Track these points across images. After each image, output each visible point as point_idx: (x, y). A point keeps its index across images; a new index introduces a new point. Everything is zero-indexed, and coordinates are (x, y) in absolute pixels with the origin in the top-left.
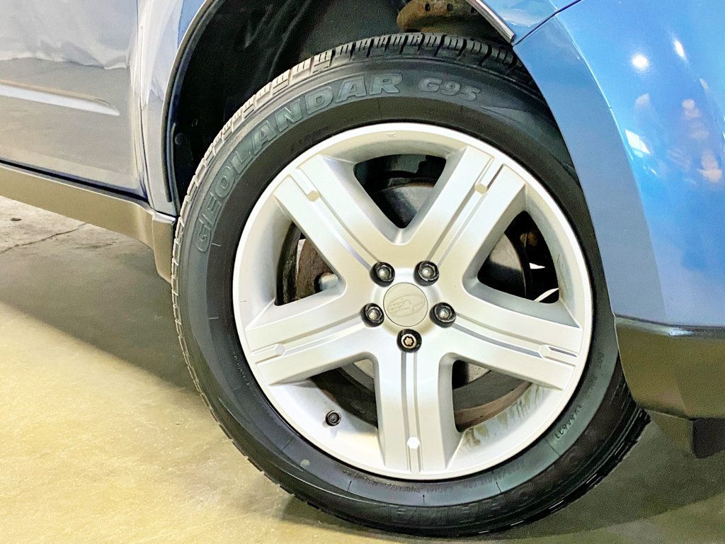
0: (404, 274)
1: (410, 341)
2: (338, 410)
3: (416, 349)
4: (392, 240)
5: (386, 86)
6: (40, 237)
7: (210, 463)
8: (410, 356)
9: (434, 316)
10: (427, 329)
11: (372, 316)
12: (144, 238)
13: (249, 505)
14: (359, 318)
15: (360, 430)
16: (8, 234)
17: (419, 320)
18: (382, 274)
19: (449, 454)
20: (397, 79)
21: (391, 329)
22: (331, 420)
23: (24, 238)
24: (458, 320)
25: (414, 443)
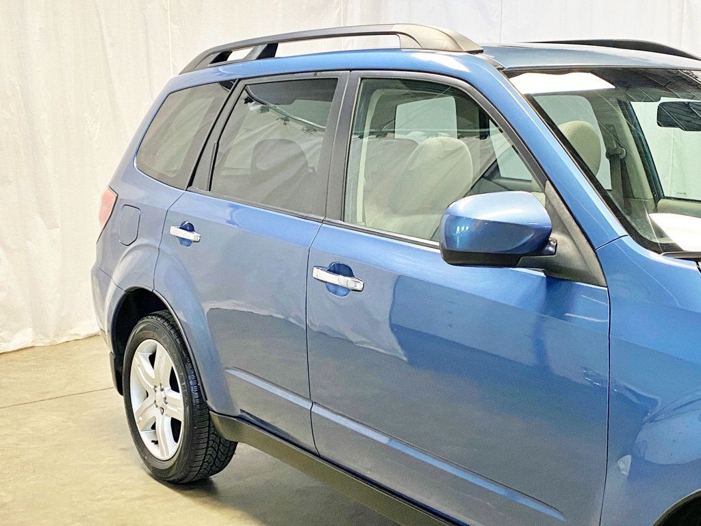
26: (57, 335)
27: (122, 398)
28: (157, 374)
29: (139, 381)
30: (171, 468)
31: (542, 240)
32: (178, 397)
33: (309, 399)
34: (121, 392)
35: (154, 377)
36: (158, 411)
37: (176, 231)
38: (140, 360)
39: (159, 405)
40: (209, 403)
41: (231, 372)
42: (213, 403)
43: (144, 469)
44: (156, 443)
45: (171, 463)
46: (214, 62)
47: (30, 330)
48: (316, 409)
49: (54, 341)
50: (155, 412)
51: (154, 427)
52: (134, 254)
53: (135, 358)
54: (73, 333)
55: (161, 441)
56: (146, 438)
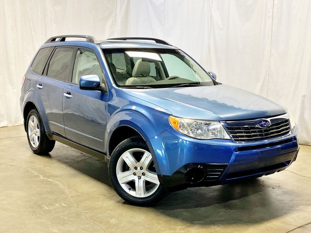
0: (139, 168)
1: (140, 178)
2: (131, 188)
3: (140, 179)
4: (137, 163)
5: (135, 143)
6: (87, 158)
7: (114, 197)
8: (139, 180)
9: (143, 174)
10: (142, 176)
11: (135, 174)
12: (106, 161)
13: (118, 202)
14: (133, 174)
15: (133, 191)
16: (80, 157)
17: (141, 175)
18: (136, 168)
19: (144, 194)
20: (136, 143)
21: (137, 176)
22: (130, 189)
23: (84, 158)
24: (146, 175)
25: (140, 192)
26: (15, 123)
27: (26, 133)
28: (34, 124)
29: (30, 127)
30: (37, 150)
31: (98, 84)
32: (39, 130)
33: (64, 125)
34: (26, 132)
35: (33, 126)
36: (35, 135)
37: (38, 86)
38: (30, 122)
39: (35, 133)
40: (45, 130)
41: (50, 121)
42: (46, 130)
43: (31, 151)
44: (34, 144)
45: (37, 149)
46: (51, 41)
47: (7, 121)
48: (66, 127)
49: (14, 125)
50: (34, 135)
51: (34, 140)
52: (29, 93)
53: (29, 121)
54: (20, 123)
55: (35, 144)
56: (32, 143)
